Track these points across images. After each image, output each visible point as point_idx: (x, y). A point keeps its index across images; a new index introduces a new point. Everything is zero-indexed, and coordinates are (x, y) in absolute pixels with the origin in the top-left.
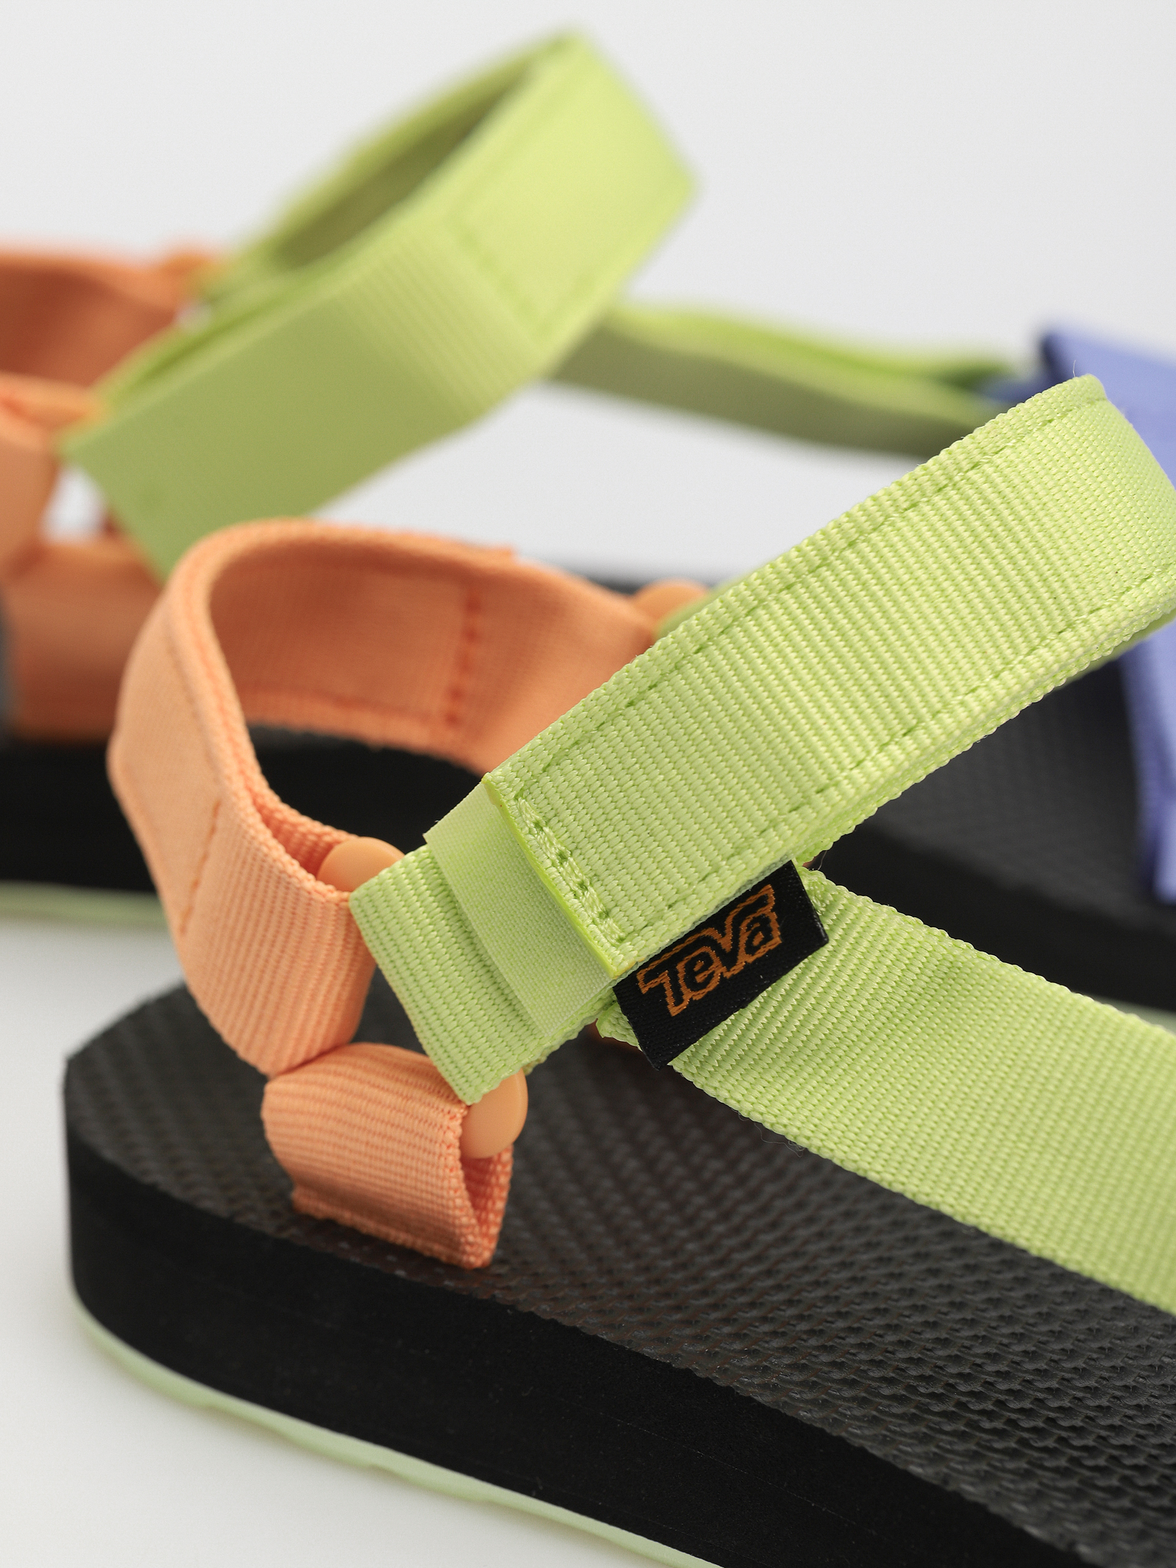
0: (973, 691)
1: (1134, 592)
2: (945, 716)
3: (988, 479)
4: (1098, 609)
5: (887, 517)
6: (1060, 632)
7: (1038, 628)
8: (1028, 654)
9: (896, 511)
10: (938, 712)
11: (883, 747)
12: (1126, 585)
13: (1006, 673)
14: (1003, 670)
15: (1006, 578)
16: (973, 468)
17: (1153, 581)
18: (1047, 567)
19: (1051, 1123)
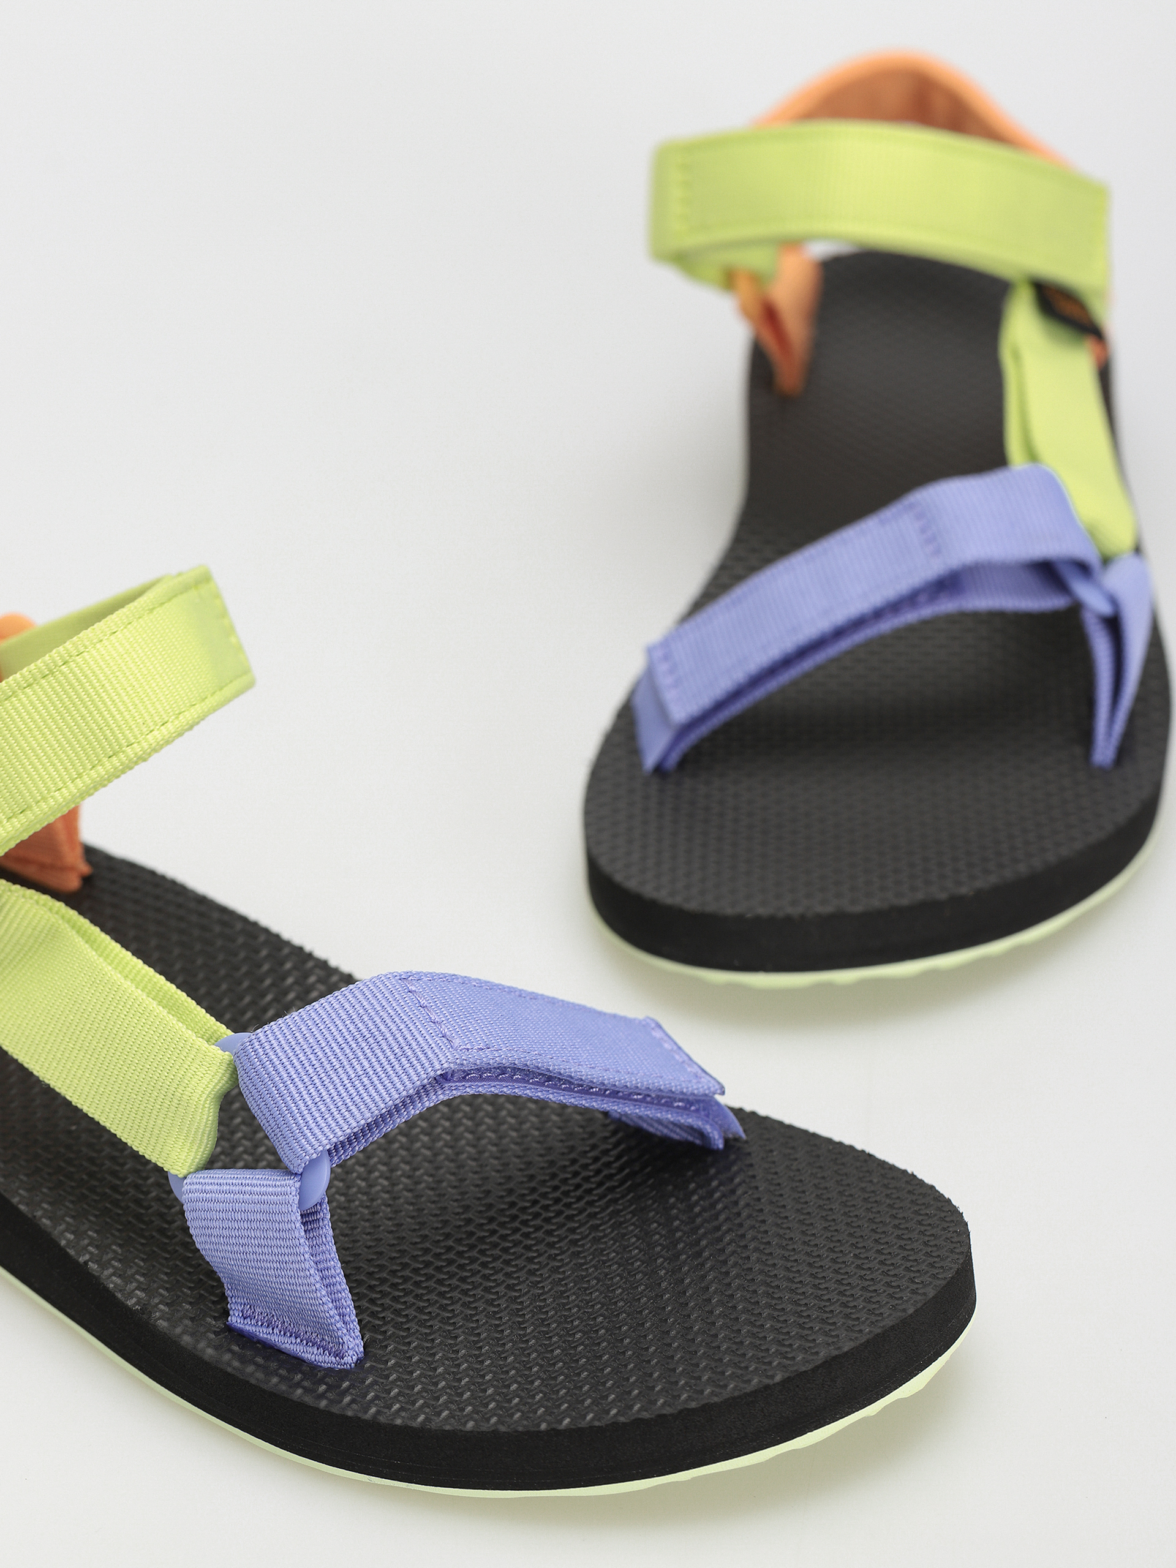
0: (59, 790)
1: (155, 733)
2: (42, 804)
3: (72, 671)
4: (131, 745)
5: (14, 692)
6: (110, 757)
7: (97, 755)
8: (91, 769)
9: (19, 689)
10: (39, 802)
11: (9, 819)
12: (151, 729)
13: (78, 780)
14: (76, 778)
15: (79, 727)
16: (63, 664)
17: (169, 725)
18: (103, 721)
19: (46, 1038)
